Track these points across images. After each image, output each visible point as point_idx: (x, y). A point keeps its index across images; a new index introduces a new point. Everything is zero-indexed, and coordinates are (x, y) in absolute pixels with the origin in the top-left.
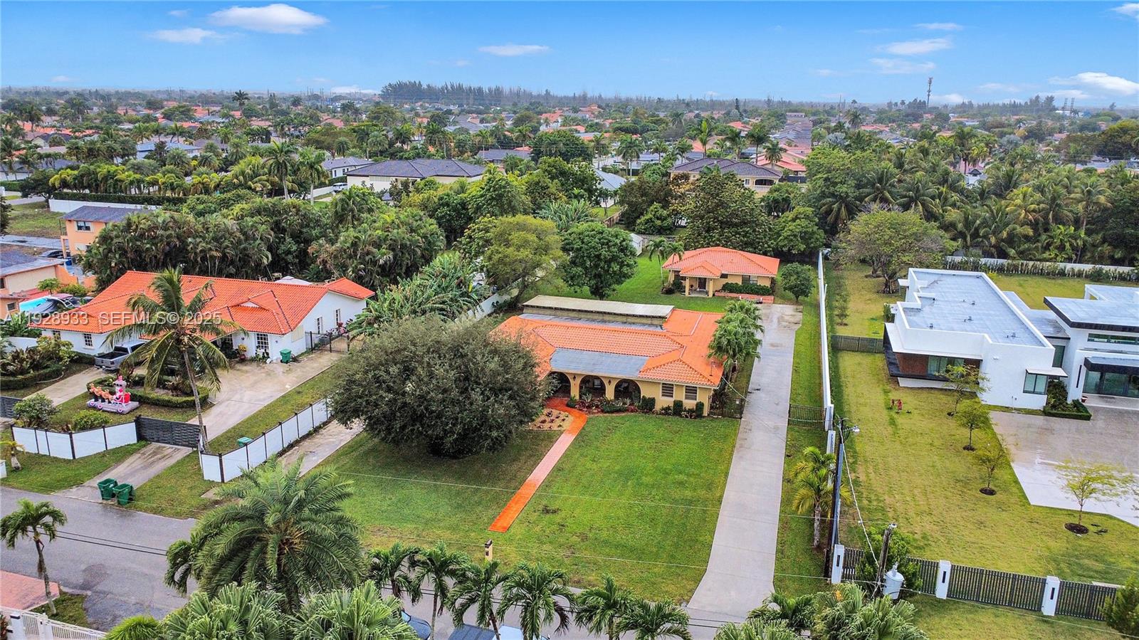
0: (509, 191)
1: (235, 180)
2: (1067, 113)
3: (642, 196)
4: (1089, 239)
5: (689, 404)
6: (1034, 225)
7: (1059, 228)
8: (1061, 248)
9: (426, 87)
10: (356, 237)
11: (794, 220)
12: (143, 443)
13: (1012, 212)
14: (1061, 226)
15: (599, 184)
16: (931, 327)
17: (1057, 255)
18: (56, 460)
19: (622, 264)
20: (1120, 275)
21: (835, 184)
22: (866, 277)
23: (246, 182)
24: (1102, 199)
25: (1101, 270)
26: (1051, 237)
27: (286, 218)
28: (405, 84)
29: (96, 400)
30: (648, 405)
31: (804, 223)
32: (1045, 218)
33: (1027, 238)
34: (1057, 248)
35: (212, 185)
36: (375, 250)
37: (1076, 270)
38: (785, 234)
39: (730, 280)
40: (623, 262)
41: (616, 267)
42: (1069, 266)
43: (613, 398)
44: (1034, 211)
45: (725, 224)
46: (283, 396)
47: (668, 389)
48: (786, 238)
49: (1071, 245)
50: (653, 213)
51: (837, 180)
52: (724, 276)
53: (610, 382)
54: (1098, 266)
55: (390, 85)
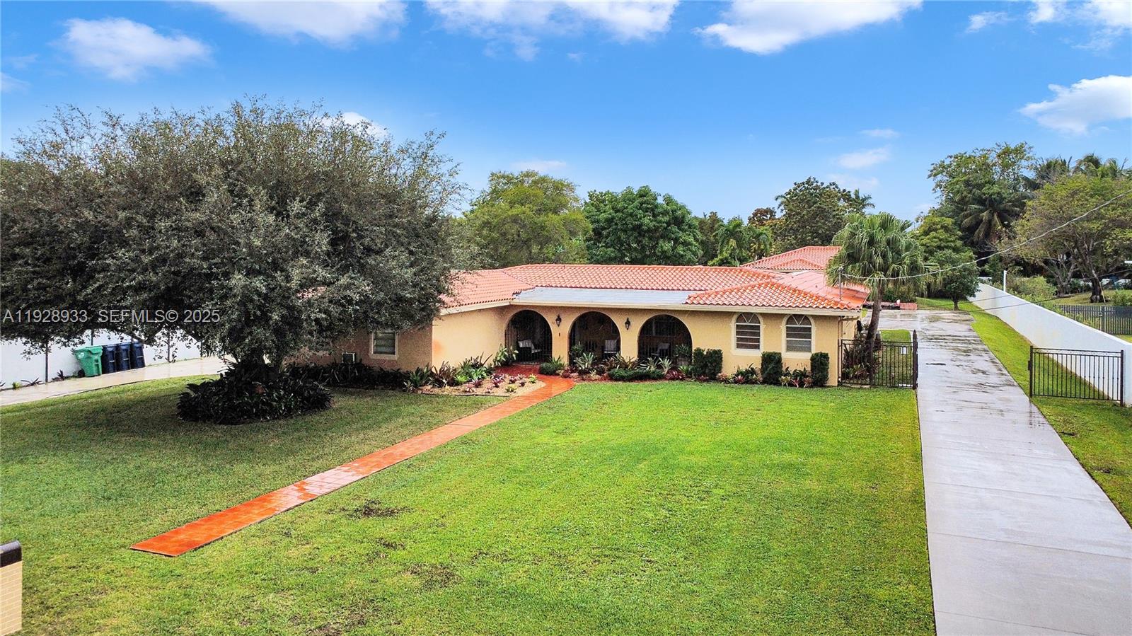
5: (796, 359)
30: (709, 366)
43: (635, 359)
53: (628, 323)
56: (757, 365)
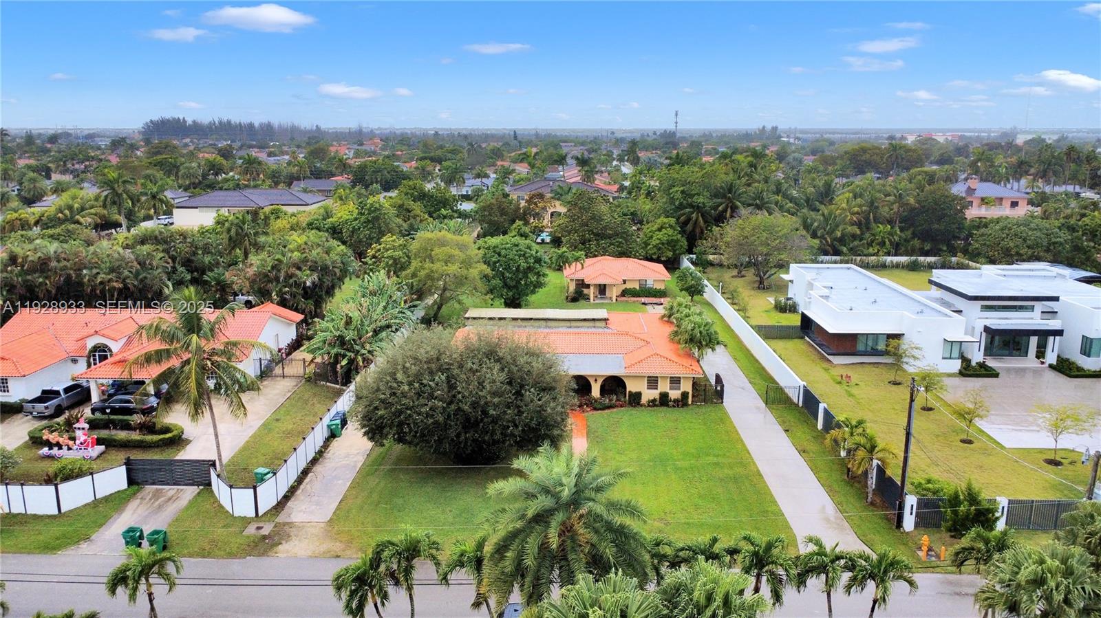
0: (385, 214)
1: (60, 215)
2: (792, 140)
3: (501, 216)
4: (903, 235)
5: (674, 394)
6: (859, 224)
7: (878, 227)
8: (882, 244)
9: (191, 123)
10: (278, 260)
11: (660, 230)
12: (135, 487)
13: (840, 215)
14: (880, 225)
15: (461, 205)
16: (851, 309)
17: (879, 251)
18: (36, 517)
19: (538, 274)
20: (929, 264)
21: (692, 196)
22: (733, 277)
23: (72, 217)
24: (912, 201)
25: (916, 260)
26: (873, 235)
27: (174, 246)
28: (168, 120)
29: (51, 449)
30: (635, 399)
31: (670, 231)
32: (867, 219)
33: (854, 237)
34: (878, 244)
35: (32, 221)
36: (298, 272)
37: (895, 262)
38: (654, 243)
39: (629, 286)
40: (539, 272)
41: (533, 278)
42: (889, 259)
43: (599, 396)
44: (858, 213)
45: (600, 236)
46: (263, 425)
47: (653, 382)
48: (655, 246)
49: (890, 241)
50: (517, 230)
51: (693, 192)
52: (625, 282)
53: (596, 380)
54: (913, 258)
55: (151, 121)
56: (657, 397)
